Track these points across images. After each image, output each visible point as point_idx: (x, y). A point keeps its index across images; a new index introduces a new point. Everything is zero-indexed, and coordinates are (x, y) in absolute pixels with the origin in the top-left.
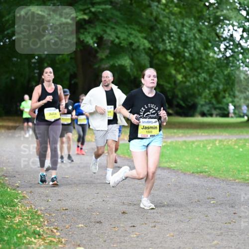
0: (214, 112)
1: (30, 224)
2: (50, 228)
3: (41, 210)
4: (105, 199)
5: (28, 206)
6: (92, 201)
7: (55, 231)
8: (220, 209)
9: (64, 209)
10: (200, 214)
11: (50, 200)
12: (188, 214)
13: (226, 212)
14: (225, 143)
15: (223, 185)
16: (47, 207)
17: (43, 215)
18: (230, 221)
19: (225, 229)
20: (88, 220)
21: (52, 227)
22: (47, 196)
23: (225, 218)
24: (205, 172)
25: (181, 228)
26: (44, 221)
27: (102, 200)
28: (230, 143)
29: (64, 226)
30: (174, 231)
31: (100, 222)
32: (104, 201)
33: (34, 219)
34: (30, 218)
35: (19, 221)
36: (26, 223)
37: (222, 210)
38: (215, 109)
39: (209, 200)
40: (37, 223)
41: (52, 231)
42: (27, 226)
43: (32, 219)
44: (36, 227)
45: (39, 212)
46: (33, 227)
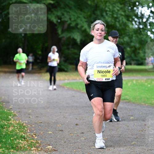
0: (133, 62)
1: (19, 132)
2: (31, 134)
3: (26, 123)
4: (65, 116)
5: (18, 120)
6: (57, 118)
7: (34, 136)
8: (136, 122)
9: (40, 122)
10: (124, 125)
11: (31, 117)
12: (116, 125)
13: (140, 124)
14: (139, 81)
15: (138, 107)
16: (29, 121)
17: (26, 126)
18: (142, 130)
19: (139, 135)
20: (55, 129)
21: (32, 134)
22: (29, 115)
23: (139, 127)
24: (127, 99)
25: (112, 134)
26: (27, 130)
27: (63, 117)
28: (142, 81)
29: (40, 133)
30: (108, 136)
31: (62, 131)
32: (64, 117)
33: (21, 128)
34: (19, 128)
35: (12, 130)
36: (16, 131)
37: (137, 123)
38: (133, 60)
39: (129, 117)
40: (23, 131)
41: (32, 136)
42: (17, 133)
43: (20, 129)
44: (23, 133)
45: (24, 124)
46: (21, 133)
